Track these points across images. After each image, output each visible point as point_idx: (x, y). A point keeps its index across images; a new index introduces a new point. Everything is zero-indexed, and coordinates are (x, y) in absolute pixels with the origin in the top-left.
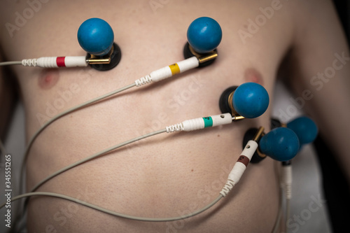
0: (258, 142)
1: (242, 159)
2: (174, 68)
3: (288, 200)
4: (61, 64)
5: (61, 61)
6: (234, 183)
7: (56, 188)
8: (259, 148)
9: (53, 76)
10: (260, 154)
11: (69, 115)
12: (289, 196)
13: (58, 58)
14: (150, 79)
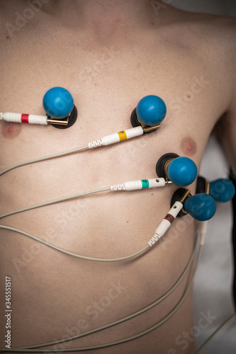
0: (183, 203)
1: (168, 217)
2: (122, 135)
3: (200, 246)
4: (25, 120)
5: (25, 118)
6: (159, 237)
7: (14, 224)
8: (183, 207)
9: (16, 128)
10: (184, 211)
11: (29, 165)
12: (202, 243)
13: (23, 115)
14: (101, 143)
